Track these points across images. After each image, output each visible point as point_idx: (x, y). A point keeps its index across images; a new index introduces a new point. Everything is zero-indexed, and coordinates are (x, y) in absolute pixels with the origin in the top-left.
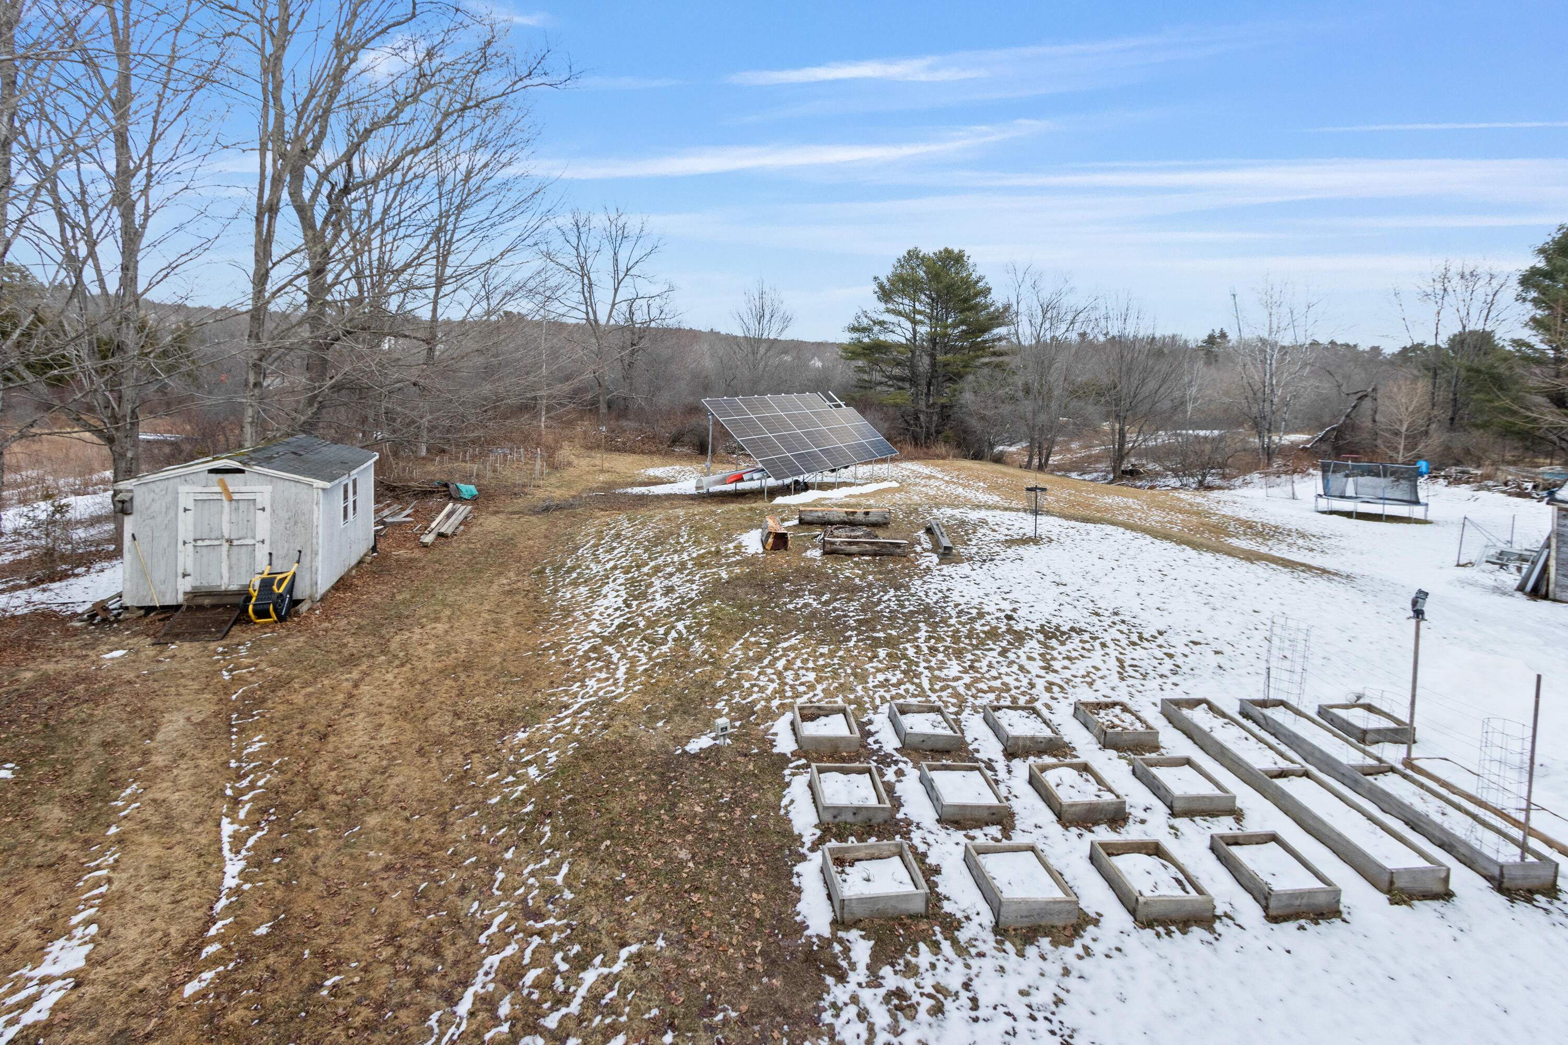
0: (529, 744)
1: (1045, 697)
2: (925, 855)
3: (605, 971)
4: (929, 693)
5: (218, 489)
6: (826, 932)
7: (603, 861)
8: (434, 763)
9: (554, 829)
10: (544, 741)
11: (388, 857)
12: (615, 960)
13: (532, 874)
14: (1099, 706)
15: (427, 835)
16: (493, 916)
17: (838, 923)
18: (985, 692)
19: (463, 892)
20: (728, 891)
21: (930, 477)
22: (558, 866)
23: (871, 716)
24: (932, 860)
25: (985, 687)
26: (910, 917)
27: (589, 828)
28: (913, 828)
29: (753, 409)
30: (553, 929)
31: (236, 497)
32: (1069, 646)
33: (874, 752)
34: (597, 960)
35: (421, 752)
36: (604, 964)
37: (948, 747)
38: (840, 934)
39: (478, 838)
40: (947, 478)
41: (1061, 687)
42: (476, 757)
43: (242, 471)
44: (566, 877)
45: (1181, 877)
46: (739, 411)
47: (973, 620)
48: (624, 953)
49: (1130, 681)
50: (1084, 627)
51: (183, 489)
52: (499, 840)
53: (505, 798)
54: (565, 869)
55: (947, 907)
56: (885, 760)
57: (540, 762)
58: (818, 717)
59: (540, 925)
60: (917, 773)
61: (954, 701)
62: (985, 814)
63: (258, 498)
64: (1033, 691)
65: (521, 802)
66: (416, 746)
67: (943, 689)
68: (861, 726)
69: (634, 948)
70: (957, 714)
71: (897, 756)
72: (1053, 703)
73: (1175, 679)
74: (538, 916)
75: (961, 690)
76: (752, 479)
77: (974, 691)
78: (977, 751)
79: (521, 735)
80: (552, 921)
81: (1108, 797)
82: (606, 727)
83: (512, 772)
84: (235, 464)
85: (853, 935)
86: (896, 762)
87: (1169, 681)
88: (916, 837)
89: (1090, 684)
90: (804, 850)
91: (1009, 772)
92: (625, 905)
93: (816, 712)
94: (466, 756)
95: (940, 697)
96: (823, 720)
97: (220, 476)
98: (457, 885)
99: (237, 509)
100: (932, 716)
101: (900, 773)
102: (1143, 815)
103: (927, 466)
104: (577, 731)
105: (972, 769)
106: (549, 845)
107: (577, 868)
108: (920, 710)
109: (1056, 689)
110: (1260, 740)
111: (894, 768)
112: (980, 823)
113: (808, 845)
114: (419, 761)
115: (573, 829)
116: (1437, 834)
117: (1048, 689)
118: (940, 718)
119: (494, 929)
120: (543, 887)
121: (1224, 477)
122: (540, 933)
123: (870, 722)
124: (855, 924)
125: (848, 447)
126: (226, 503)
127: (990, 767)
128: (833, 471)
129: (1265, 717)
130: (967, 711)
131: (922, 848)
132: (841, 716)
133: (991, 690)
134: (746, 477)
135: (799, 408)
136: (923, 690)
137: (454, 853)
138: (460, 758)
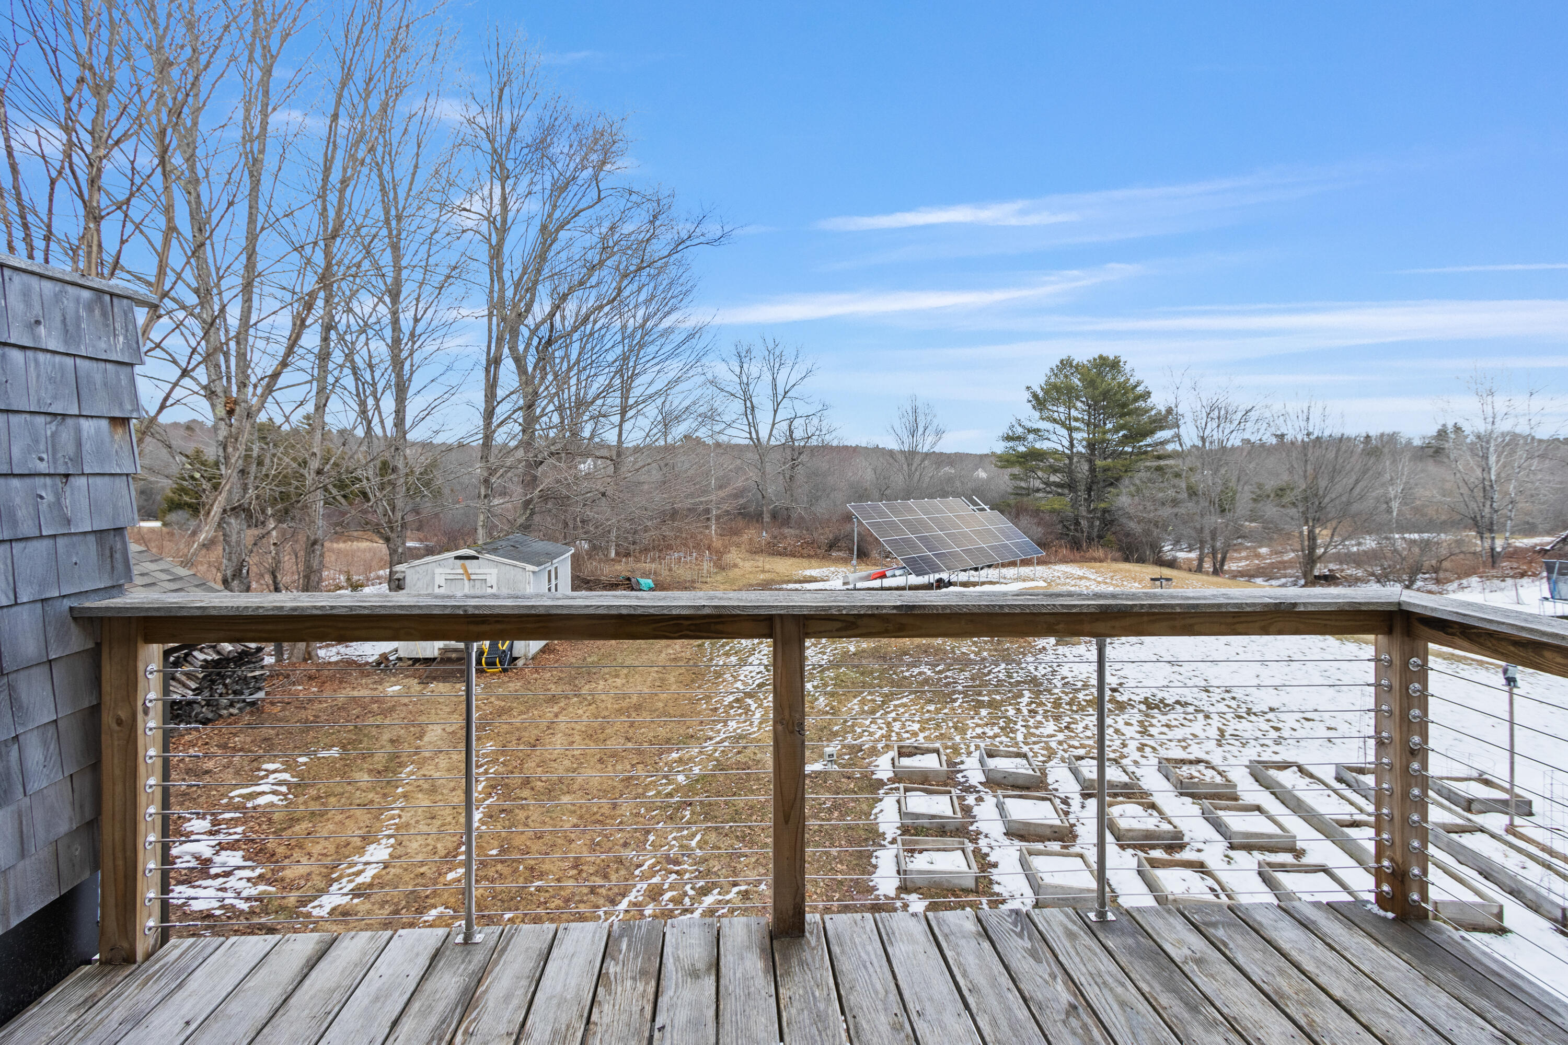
0: (680, 761)
1: (1136, 755)
2: (987, 855)
3: (721, 898)
4: (1021, 745)
5: (461, 571)
6: (892, 893)
7: (726, 835)
8: (610, 768)
9: (693, 813)
10: (691, 759)
11: (575, 821)
12: (728, 893)
13: (675, 839)
14: (1183, 762)
15: (603, 810)
16: (645, 861)
17: (904, 888)
18: (1076, 748)
19: (625, 845)
20: (818, 861)
21: (1081, 578)
22: (693, 835)
23: (964, 758)
24: (992, 858)
25: (1076, 744)
26: (963, 890)
27: (717, 813)
28: (982, 837)
29: (895, 511)
30: (686, 871)
31: (473, 577)
32: (1171, 716)
33: (960, 783)
34: (716, 891)
35: (601, 761)
36: (720, 893)
37: (1027, 784)
38: (902, 896)
39: (638, 814)
40: (1100, 579)
41: (1154, 748)
42: (640, 767)
43: (477, 558)
44: (699, 842)
45: (1217, 887)
46: (882, 514)
47: (1077, 690)
48: (736, 889)
49: (1227, 748)
50: (1190, 700)
51: (438, 571)
52: (653, 817)
53: (659, 793)
54: (698, 837)
55: (996, 888)
56: (969, 789)
57: (687, 773)
58: (915, 754)
59: (677, 868)
60: (995, 800)
61: (1045, 752)
62: (1048, 832)
63: (488, 578)
64: (1125, 750)
65: (670, 795)
66: (598, 757)
67: (1035, 743)
68: (951, 764)
69: (743, 888)
70: (1044, 762)
71: (980, 788)
72: (1143, 761)
73: (1276, 748)
74: (677, 862)
75: (1054, 745)
76: (894, 576)
77: (1065, 746)
78: (1056, 790)
79: (675, 755)
80: (686, 866)
81: (1165, 827)
82: (739, 753)
83: (666, 777)
84: (472, 553)
85: (914, 897)
86: (979, 792)
87: (1269, 750)
88: (982, 843)
89: (1185, 748)
90: (885, 843)
91: (1083, 807)
92: (740, 862)
93: (914, 751)
94: (633, 766)
95: (1031, 749)
96: (919, 757)
97: (462, 561)
98: (622, 841)
99: (474, 586)
100: (1018, 760)
101: (980, 800)
102: (1201, 846)
103: (1081, 568)
104: (717, 755)
105: (1043, 799)
106: (688, 823)
107: (707, 837)
108: (1008, 755)
109: (1147, 749)
110: (1342, 797)
111: (975, 795)
112: (1042, 839)
113: (889, 839)
114: (599, 766)
115: (706, 814)
116: (1508, 882)
117: (1141, 748)
118: (1025, 762)
119: (645, 867)
120: (681, 846)
121: (1438, 581)
122: (677, 872)
123: (962, 762)
124: (916, 890)
125: (991, 547)
126: (466, 582)
127: (1065, 801)
128: (976, 569)
129: (1357, 781)
130: (1055, 760)
131: (985, 850)
132: (935, 755)
133: (1083, 746)
134: (888, 574)
135: (942, 512)
136: (1017, 743)
137: (621, 823)
138: (629, 767)
